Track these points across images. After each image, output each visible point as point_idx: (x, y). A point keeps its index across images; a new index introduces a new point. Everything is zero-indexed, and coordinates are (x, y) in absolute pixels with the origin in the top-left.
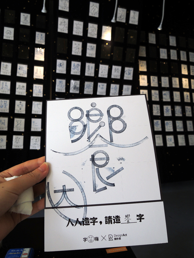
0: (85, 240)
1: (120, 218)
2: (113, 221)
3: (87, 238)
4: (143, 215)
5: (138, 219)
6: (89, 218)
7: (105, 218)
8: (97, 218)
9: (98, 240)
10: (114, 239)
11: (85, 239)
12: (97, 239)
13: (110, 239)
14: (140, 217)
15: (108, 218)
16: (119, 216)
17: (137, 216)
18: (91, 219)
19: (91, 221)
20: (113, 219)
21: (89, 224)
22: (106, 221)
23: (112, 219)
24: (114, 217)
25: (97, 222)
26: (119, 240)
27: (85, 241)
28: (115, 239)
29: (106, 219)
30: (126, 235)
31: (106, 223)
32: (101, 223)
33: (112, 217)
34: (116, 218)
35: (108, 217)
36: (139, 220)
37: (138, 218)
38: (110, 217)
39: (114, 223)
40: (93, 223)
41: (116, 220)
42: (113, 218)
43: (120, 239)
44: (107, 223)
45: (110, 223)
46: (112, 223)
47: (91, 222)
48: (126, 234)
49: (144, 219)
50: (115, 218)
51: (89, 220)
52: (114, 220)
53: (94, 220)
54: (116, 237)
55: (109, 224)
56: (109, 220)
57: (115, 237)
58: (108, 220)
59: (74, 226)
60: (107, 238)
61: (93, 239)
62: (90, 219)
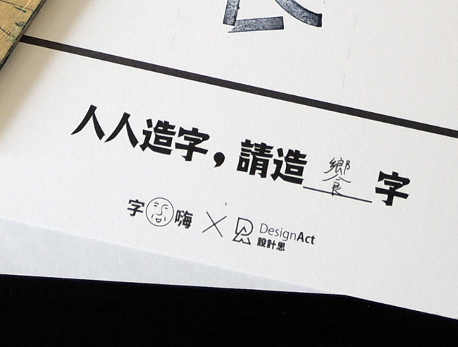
0: (135, 211)
1: (305, 163)
2: (272, 168)
3: (143, 204)
4: (406, 181)
5: (379, 191)
6: (173, 127)
7: (243, 144)
8: (206, 137)
9: (188, 226)
10: (254, 241)
11: (136, 207)
12: (186, 220)
13: (240, 236)
14: (393, 186)
15: (253, 149)
16: (304, 156)
17: (382, 176)
18: (182, 132)
19: (182, 140)
20: (275, 161)
21: (168, 152)
22: (241, 160)
23: (271, 161)
24: (280, 152)
25: (204, 151)
26: (274, 251)
27: (134, 215)
28: (261, 242)
29: (244, 152)
30: (309, 240)
31: (240, 168)
32: (219, 159)
33: (274, 152)
34: (287, 159)
35: (256, 145)
36: (385, 197)
37: (382, 185)
38: (263, 149)
39: (274, 177)
40: (185, 152)
41: (288, 167)
42: (276, 156)
43: (281, 246)
44: (245, 170)
45: (257, 171)
46: (263, 175)
47: (178, 146)
48: (313, 238)
49: (405, 196)
50: (282, 159)
51: (174, 133)
52: (278, 163)
53: (194, 141)
54: (267, 237)
55: (252, 173)
56: (255, 160)
57: (263, 236)
58: (251, 157)
59: (105, 138)
60: (228, 228)
61: (169, 214)
62: (177, 130)
